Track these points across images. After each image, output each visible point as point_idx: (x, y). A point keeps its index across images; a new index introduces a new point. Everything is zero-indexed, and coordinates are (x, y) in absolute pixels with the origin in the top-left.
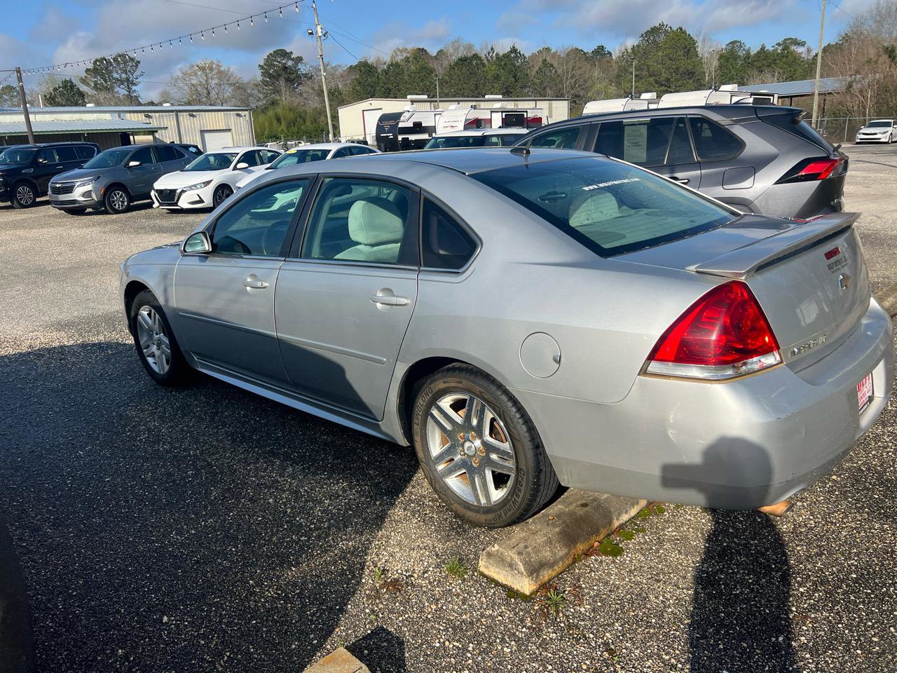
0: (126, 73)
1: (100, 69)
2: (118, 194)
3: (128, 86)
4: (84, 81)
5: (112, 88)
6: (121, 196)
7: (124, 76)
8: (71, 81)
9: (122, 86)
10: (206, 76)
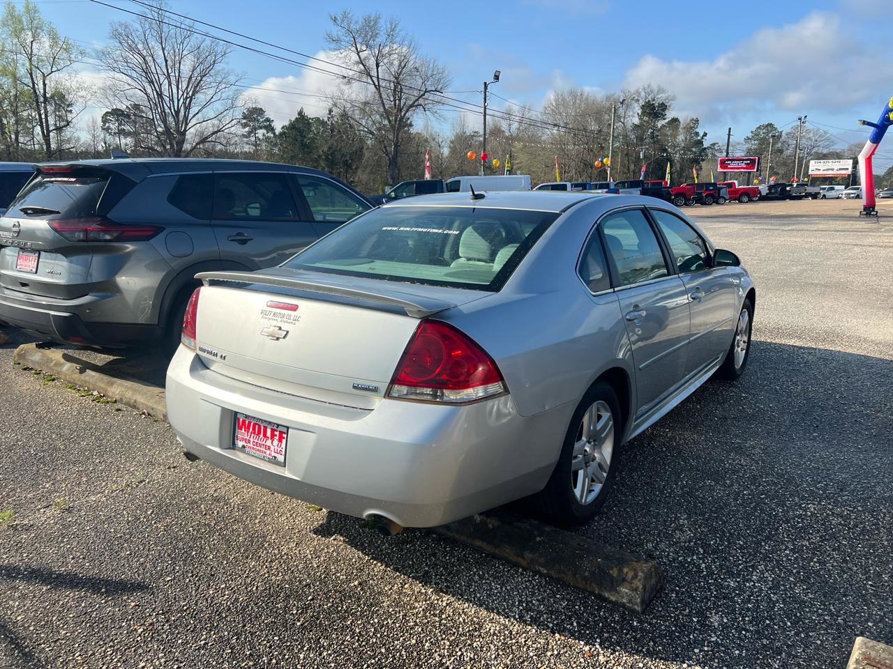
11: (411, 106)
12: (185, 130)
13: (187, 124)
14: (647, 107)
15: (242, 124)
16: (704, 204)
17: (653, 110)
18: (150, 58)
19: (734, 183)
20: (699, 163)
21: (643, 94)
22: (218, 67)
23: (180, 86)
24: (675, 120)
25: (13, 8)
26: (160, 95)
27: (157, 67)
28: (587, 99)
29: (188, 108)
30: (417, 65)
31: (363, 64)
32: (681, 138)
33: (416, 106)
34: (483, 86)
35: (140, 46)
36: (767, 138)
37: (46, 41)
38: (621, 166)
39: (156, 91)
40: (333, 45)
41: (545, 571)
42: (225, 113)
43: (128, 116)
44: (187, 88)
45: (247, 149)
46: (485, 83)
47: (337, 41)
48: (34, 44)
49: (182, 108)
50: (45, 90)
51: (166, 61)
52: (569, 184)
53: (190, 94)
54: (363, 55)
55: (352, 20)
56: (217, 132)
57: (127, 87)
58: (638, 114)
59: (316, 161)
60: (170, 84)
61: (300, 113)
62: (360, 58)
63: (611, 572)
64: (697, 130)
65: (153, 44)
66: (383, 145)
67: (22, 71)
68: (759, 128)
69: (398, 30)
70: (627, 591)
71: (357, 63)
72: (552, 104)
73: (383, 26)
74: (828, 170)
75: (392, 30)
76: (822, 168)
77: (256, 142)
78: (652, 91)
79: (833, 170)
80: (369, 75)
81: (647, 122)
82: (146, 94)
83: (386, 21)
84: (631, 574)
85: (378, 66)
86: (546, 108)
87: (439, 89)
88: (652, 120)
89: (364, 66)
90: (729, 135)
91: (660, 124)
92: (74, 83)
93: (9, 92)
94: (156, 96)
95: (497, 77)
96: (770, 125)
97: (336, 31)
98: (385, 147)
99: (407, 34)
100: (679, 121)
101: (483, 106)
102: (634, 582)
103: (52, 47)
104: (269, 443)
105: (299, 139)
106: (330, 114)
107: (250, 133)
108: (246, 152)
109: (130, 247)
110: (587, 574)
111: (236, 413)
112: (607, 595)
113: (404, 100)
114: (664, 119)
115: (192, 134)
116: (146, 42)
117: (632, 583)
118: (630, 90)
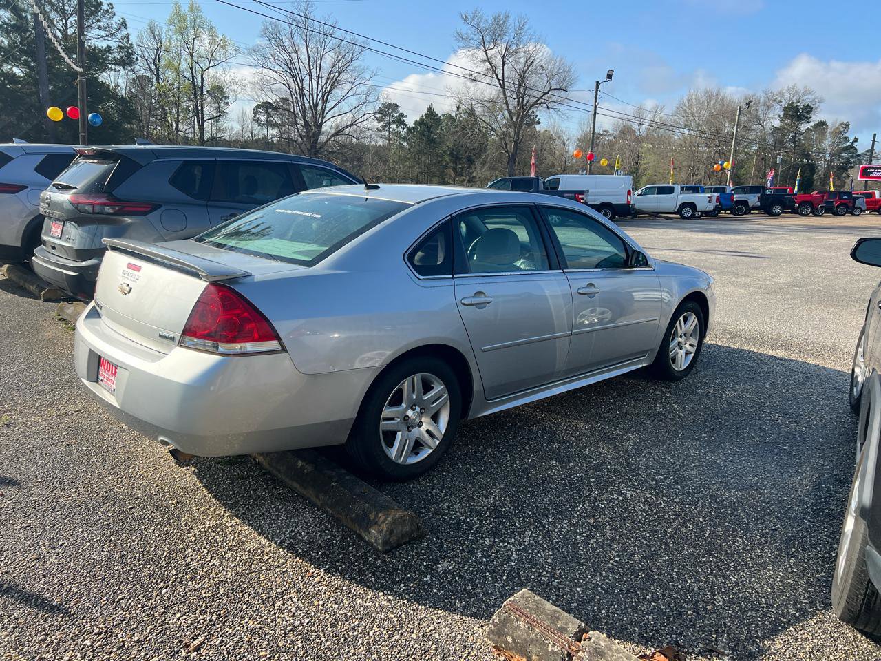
11: (535, 103)
12: (322, 123)
13: (323, 118)
14: (791, 109)
15: (377, 119)
16: (836, 214)
17: (797, 113)
18: (295, 55)
19: (875, 193)
20: (847, 171)
21: (787, 95)
22: (355, 64)
23: (320, 82)
24: (822, 124)
25: (179, 8)
26: (301, 90)
27: (301, 64)
28: (722, 100)
29: (325, 102)
30: (543, 63)
31: (489, 62)
32: (827, 142)
33: (540, 104)
34: (595, 85)
35: (287, 44)
37: (206, 39)
38: (755, 170)
39: (299, 86)
40: (462, 44)
42: (359, 108)
43: (276, 109)
44: (326, 83)
45: (381, 142)
46: (597, 82)
47: (466, 39)
48: (196, 41)
49: (321, 102)
50: (202, 83)
51: (309, 58)
52: (677, 187)
53: (329, 88)
54: (490, 53)
55: (482, 19)
56: (350, 125)
57: (273, 82)
58: (779, 116)
59: (442, 156)
60: (311, 80)
61: (430, 109)
62: (487, 55)
63: (371, 516)
64: (846, 135)
65: (298, 41)
66: (503, 142)
67: (184, 66)
69: (525, 29)
70: (376, 532)
71: (484, 61)
72: (684, 104)
73: (512, 24)
75: (521, 29)
77: (389, 136)
78: (797, 92)
80: (495, 72)
81: (789, 125)
82: (289, 89)
83: (514, 20)
84: (382, 519)
85: (504, 63)
86: (678, 108)
87: (563, 87)
88: (794, 123)
89: (491, 64)
90: (874, 141)
91: (804, 127)
92: (228, 77)
93: (172, 84)
94: (298, 90)
95: (609, 77)
97: (466, 30)
98: (506, 144)
99: (535, 32)
100: (826, 125)
101: (593, 105)
102: (382, 525)
103: (210, 44)
105: (426, 133)
106: (458, 110)
107: (384, 127)
108: (380, 145)
109: (128, 220)
110: (354, 516)
112: (363, 535)
113: (527, 98)
114: (808, 122)
115: (328, 127)
116: (292, 40)
117: (380, 526)
118: (773, 91)
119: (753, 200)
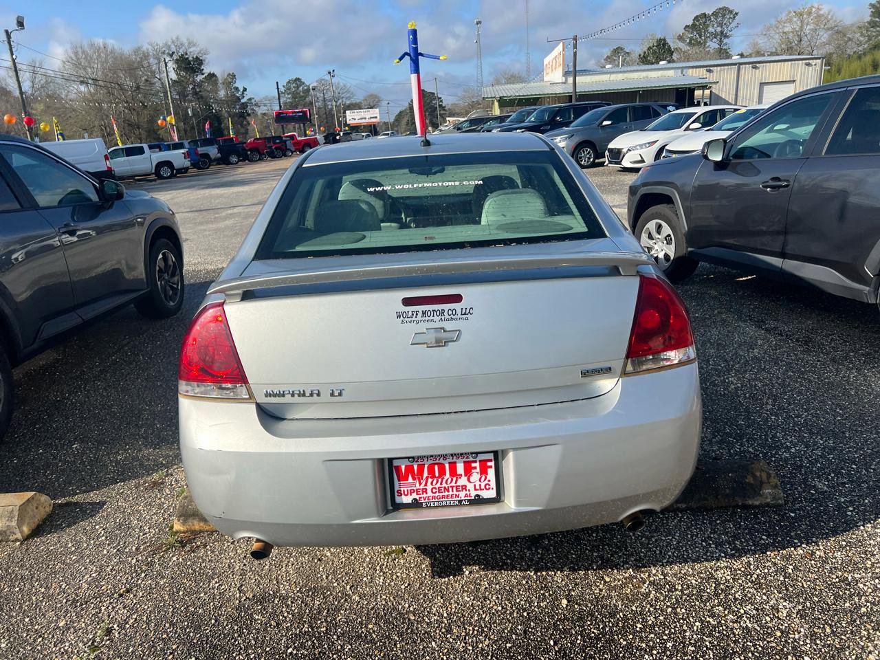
0: (722, 27)
1: (699, 25)
2: (587, 150)
3: (721, 39)
4: (680, 38)
5: (705, 42)
6: (589, 152)
7: (719, 29)
8: (664, 39)
9: (715, 40)
10: (802, 22)
14: (182, 61)
17: (189, 65)
19: (294, 135)
21: (173, 47)
24: (212, 75)
32: (222, 93)
34: (4, 34)
36: (297, 90)
41: (684, 506)
46: (7, 31)
52: (145, 146)
58: (173, 69)
63: (747, 481)
64: (236, 85)
68: (289, 82)
70: (770, 491)
72: (71, 58)
74: (362, 119)
76: (357, 118)
78: (182, 45)
79: (365, 118)
81: (185, 77)
84: (764, 476)
88: (189, 75)
91: (199, 78)
95: (21, 24)
96: (298, 79)
100: (216, 76)
101: (10, 60)
102: (771, 480)
104: (463, 481)
110: (728, 491)
111: (391, 460)
112: (750, 502)
114: (202, 74)
117: (769, 483)
118: (158, 43)
119: (213, 152)
